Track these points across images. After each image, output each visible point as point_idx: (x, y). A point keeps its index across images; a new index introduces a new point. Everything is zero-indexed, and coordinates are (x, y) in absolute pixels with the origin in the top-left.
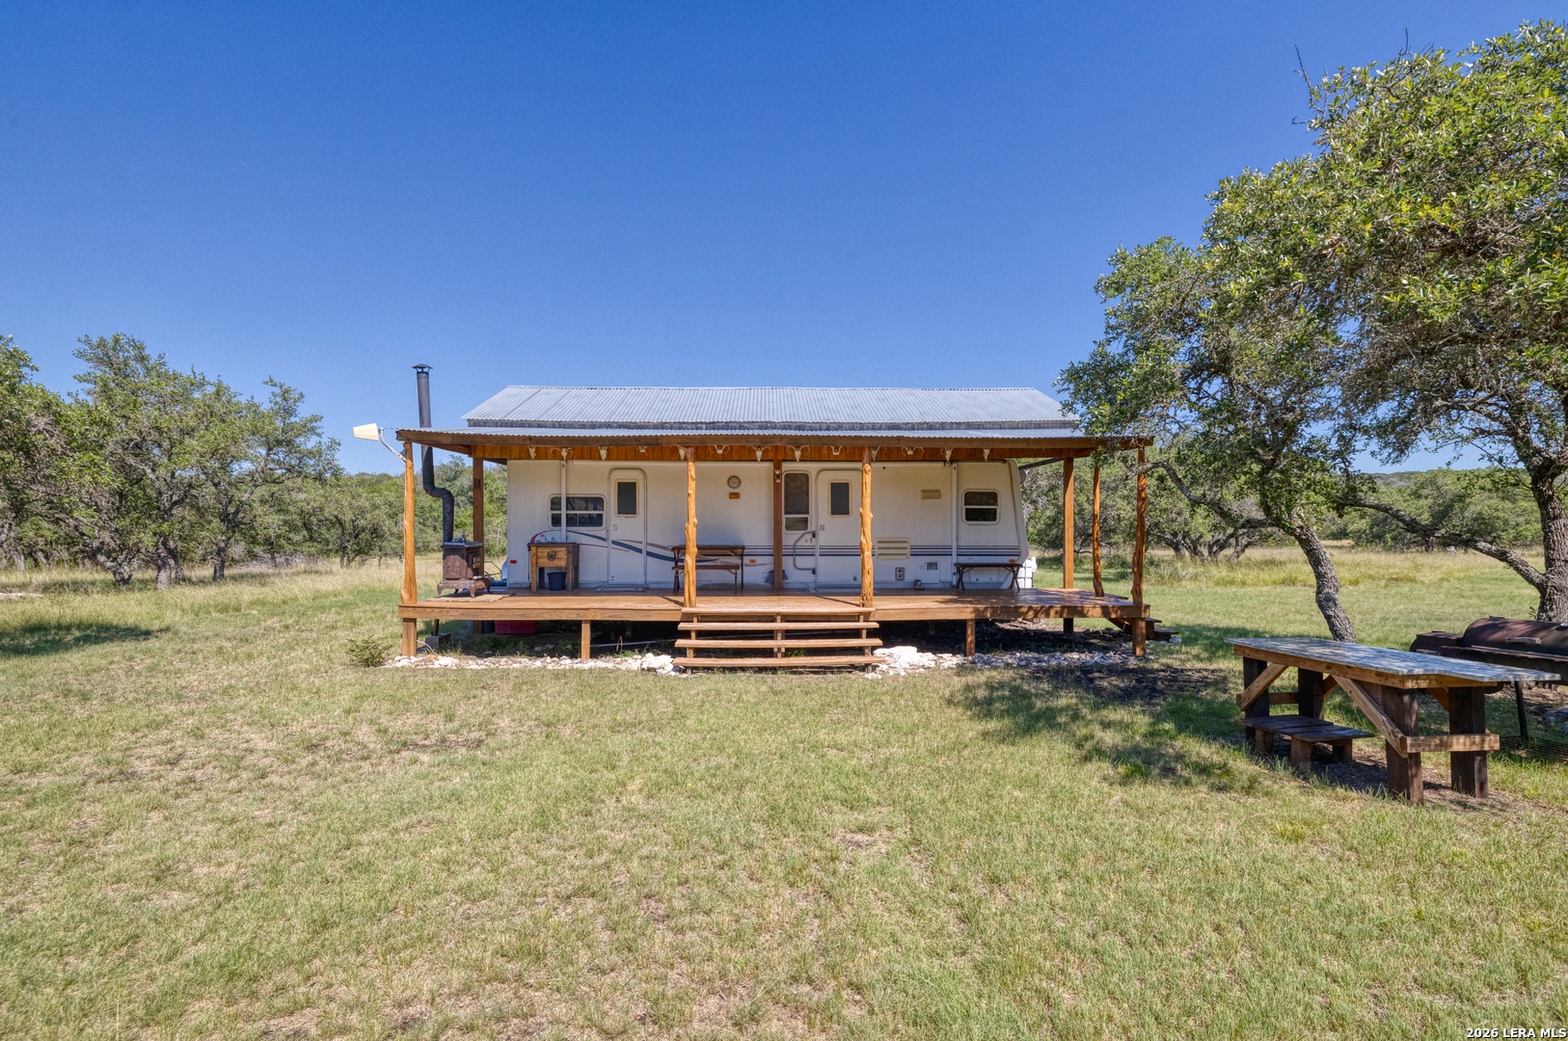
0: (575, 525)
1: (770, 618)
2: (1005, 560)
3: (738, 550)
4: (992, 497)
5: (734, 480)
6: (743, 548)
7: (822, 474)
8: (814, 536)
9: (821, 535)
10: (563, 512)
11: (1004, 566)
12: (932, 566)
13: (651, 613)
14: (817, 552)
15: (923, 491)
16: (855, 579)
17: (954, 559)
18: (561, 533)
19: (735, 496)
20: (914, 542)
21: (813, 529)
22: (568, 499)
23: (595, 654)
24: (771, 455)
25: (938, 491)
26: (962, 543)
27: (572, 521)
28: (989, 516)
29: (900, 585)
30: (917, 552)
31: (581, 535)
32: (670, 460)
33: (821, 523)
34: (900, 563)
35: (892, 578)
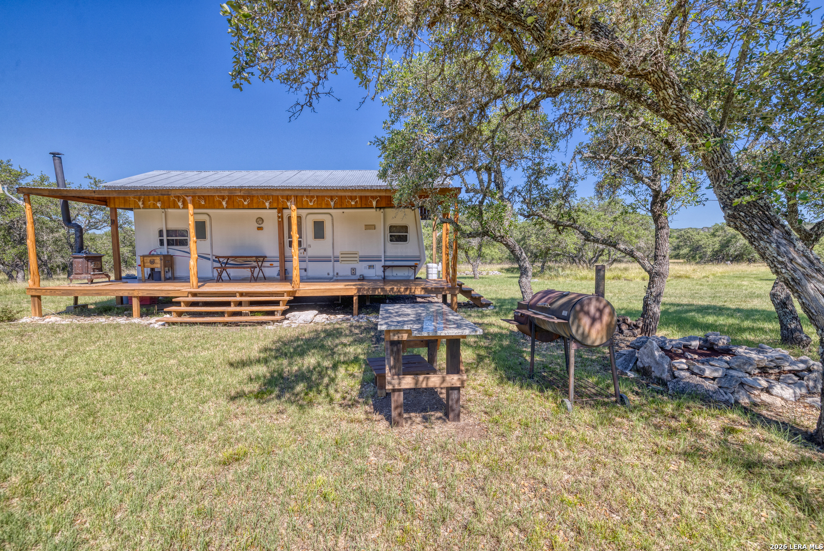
0: (173, 245)
1: (233, 294)
2: (412, 263)
3: (263, 258)
4: (405, 228)
5: (260, 220)
6: (266, 257)
7: (309, 216)
8: (305, 250)
9: (309, 250)
10: (165, 238)
11: (410, 266)
12: (371, 267)
13: (170, 292)
14: (307, 259)
15: (366, 225)
16: (328, 274)
17: (382, 263)
18: (164, 250)
19: (260, 228)
20: (361, 254)
21: (305, 246)
22: (167, 231)
23: (142, 315)
24: (275, 205)
25: (374, 226)
26: (388, 254)
27: (170, 243)
28: (404, 239)
29: (353, 277)
30: (363, 259)
31: (175, 251)
32: (219, 209)
33: (309, 243)
34: (354, 265)
35: (349, 274)
